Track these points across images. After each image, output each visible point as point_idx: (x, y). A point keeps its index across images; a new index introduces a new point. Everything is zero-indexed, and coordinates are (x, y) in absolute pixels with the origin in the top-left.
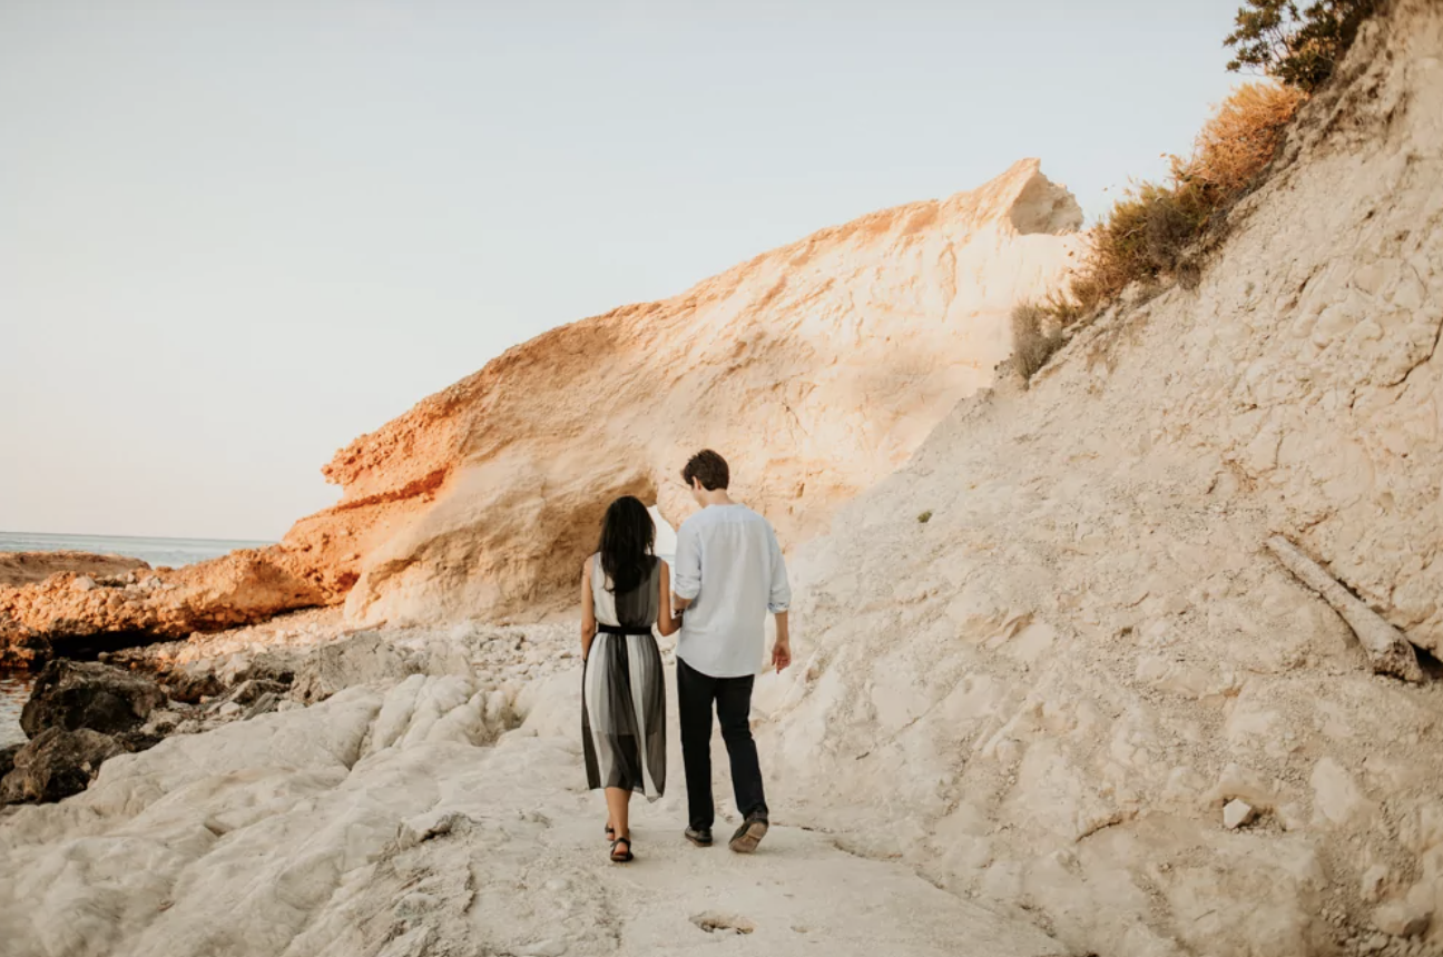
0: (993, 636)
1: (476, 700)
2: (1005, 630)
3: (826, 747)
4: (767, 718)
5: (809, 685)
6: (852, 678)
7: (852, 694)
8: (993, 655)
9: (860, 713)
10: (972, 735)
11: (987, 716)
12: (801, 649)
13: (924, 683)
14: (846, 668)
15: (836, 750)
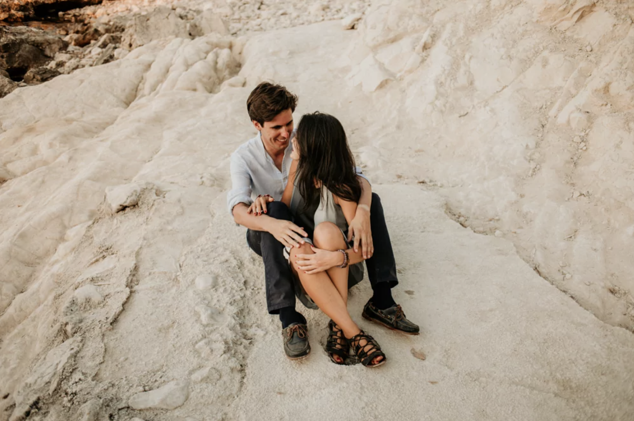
0: (563, 20)
1: (211, 56)
2: (572, 16)
3: (436, 105)
4: (394, 77)
5: (424, 54)
6: (456, 51)
7: (455, 64)
8: (563, 36)
9: (462, 80)
10: (549, 103)
11: (560, 88)
12: (419, 26)
13: (510, 58)
14: (451, 43)
15: (443, 109)
